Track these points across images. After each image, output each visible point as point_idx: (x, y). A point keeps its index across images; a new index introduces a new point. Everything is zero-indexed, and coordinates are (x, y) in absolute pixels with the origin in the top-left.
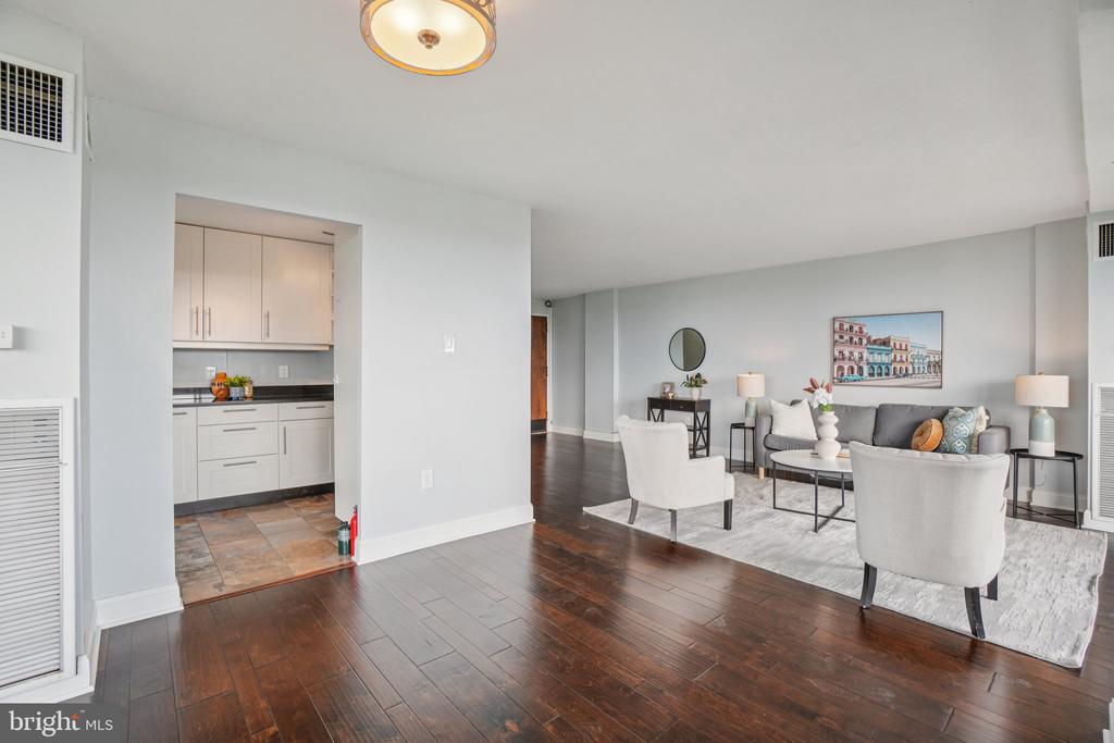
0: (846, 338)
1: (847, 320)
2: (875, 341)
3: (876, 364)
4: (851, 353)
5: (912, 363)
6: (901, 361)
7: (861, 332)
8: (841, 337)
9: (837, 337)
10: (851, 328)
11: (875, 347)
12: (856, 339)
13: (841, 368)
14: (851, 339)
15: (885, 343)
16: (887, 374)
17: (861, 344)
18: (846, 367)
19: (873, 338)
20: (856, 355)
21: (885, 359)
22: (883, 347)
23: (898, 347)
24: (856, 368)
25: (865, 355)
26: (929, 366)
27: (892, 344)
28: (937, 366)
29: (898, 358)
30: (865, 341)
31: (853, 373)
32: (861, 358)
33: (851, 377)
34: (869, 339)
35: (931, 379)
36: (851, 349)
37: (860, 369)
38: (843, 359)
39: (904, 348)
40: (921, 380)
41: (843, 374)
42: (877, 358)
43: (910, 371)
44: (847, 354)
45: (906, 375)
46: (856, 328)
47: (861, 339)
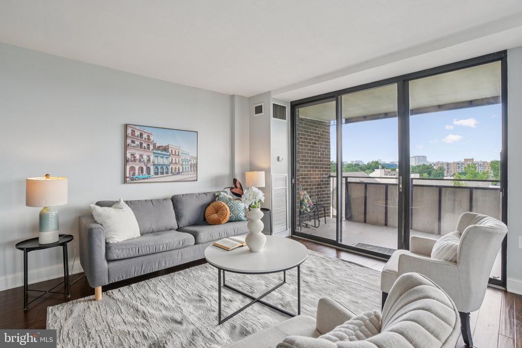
0: (137, 143)
1: (138, 128)
2: (159, 147)
3: (160, 165)
4: (141, 156)
5: (182, 165)
6: (176, 163)
7: (149, 139)
8: (133, 142)
9: (129, 141)
10: (141, 135)
11: (159, 152)
12: (145, 145)
13: (132, 168)
14: (141, 144)
15: (166, 149)
16: (167, 173)
17: (149, 148)
18: (137, 168)
19: (158, 145)
20: (145, 157)
21: (166, 161)
22: (164, 153)
23: (174, 153)
24: (145, 168)
25: (152, 158)
26: (191, 166)
27: (170, 151)
28: (195, 167)
29: (174, 161)
30: (151, 147)
31: (142, 172)
32: (149, 160)
33: (141, 176)
34: (154, 145)
35: (191, 175)
36: (142, 153)
37: (148, 169)
38: (135, 160)
39: (177, 154)
40: (187, 176)
41: (134, 174)
42: (160, 161)
43: (181, 170)
44: (138, 157)
45: (179, 173)
46: (145, 136)
47: (148, 145)
